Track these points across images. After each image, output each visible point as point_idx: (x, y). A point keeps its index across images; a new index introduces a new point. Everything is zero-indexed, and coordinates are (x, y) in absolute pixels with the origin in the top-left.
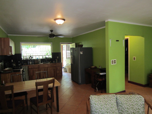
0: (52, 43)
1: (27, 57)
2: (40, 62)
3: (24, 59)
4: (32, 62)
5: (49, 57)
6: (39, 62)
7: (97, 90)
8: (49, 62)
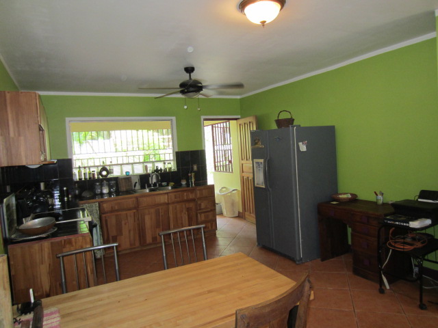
0: (174, 118)
1: (92, 169)
2: (138, 187)
3: (80, 179)
4: (110, 187)
5: (168, 166)
6: (135, 186)
7: (388, 287)
8: (168, 185)
